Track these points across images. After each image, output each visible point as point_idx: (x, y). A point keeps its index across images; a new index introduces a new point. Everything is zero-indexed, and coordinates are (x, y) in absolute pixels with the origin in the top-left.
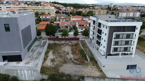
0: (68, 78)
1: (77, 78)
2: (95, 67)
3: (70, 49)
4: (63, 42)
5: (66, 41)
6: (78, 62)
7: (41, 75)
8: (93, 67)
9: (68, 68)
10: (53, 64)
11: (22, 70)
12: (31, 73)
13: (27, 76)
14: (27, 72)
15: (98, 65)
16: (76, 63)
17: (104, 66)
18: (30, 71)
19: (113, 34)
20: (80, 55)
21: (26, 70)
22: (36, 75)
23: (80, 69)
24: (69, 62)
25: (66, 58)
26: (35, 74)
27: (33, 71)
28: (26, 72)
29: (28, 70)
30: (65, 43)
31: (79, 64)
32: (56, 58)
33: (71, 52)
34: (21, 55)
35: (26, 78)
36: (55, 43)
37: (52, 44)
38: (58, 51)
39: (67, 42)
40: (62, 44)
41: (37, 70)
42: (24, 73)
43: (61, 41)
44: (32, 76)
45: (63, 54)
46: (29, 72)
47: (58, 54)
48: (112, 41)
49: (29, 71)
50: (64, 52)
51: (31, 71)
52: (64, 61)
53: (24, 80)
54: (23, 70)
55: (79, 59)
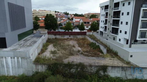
0: (79, 70)
1: (94, 70)
2: (116, 59)
3: (76, 43)
4: (66, 37)
5: (70, 36)
6: (90, 54)
7: (34, 66)
8: (112, 59)
9: (77, 60)
10: (54, 56)
11: (2, 57)
12: (18, 62)
13: (11, 67)
14: (12, 61)
15: (120, 57)
16: (88, 55)
17: (131, 56)
18: (16, 58)
19: (140, 10)
20: (91, 48)
21: (10, 58)
22: (27, 67)
23: (94, 61)
24: (77, 54)
25: (72, 50)
26: (25, 63)
27: (21, 59)
28: (9, 59)
29: (13, 56)
30: (68, 38)
31: (92, 56)
32: (59, 50)
33: (77, 45)
34: (5, 38)
35: (9, 72)
36: (56, 38)
37: (53, 39)
38: (60, 44)
39: (72, 37)
40: (65, 39)
41: (28, 56)
42: (7, 63)
43: (64, 36)
44: (19, 67)
45: (67, 47)
46: (14, 61)
47: (60, 46)
48: (138, 21)
49: (14, 58)
50: (69, 45)
51: (18, 58)
52: (70, 53)
53: (6, 75)
54: (5, 58)
55: (90, 51)
